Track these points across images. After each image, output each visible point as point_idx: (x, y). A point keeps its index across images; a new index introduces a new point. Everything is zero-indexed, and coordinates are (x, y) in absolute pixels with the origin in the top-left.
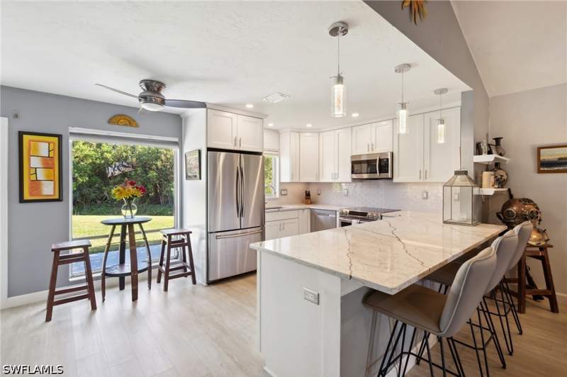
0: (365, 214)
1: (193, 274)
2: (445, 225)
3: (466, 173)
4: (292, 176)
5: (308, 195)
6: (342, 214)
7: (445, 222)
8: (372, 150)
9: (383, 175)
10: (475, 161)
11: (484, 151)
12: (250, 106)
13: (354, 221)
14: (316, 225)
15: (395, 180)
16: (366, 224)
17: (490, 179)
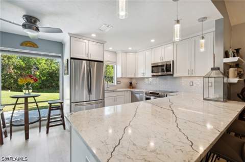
0: (158, 94)
1: (63, 124)
2: (205, 101)
3: (218, 69)
4: (122, 74)
5: (131, 84)
6: (146, 94)
7: (204, 99)
8: (162, 60)
9: (168, 73)
10: (224, 62)
11: (231, 55)
12: (94, 35)
13: (152, 97)
14: (134, 99)
15: (175, 75)
16: (158, 99)
17: (235, 72)
